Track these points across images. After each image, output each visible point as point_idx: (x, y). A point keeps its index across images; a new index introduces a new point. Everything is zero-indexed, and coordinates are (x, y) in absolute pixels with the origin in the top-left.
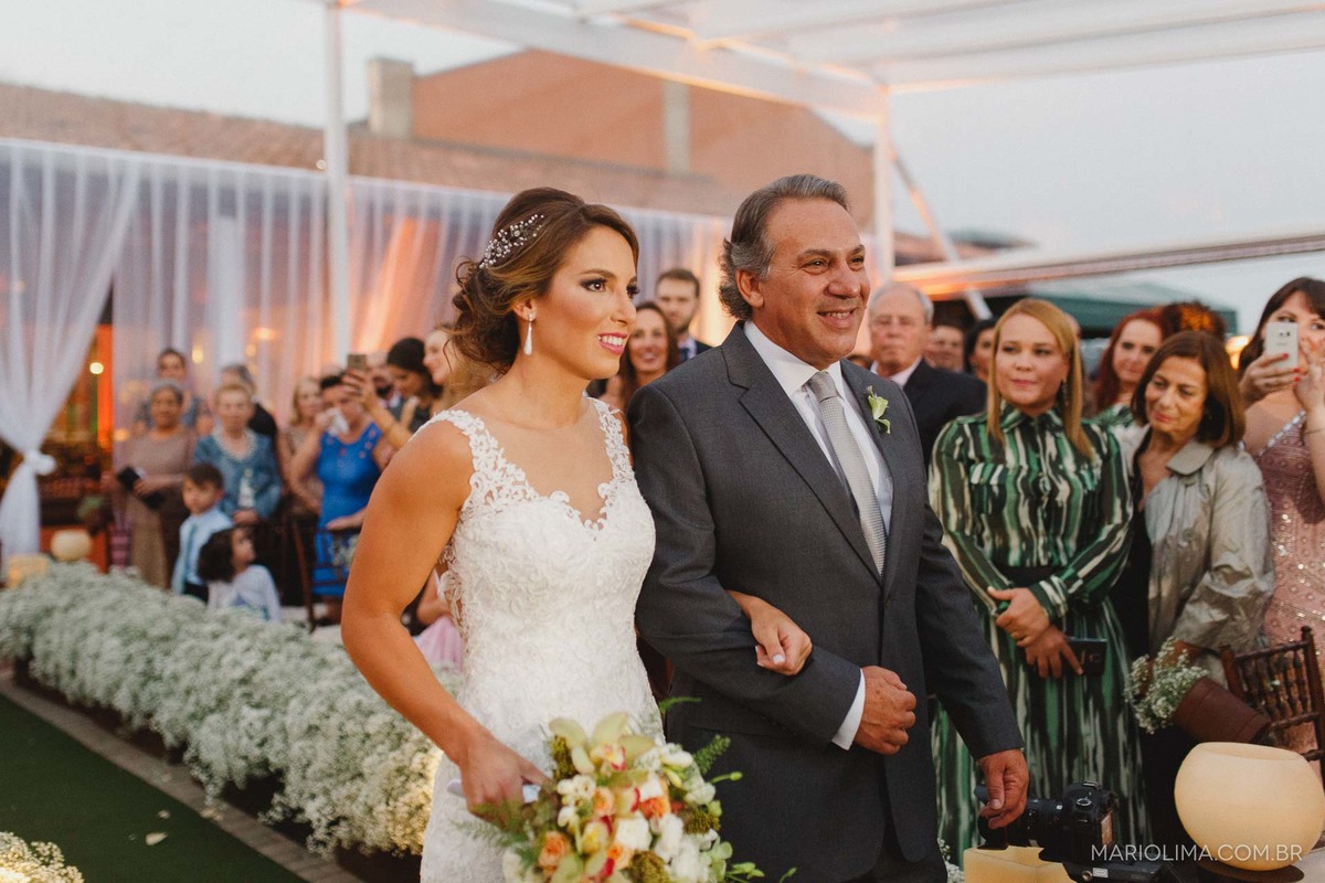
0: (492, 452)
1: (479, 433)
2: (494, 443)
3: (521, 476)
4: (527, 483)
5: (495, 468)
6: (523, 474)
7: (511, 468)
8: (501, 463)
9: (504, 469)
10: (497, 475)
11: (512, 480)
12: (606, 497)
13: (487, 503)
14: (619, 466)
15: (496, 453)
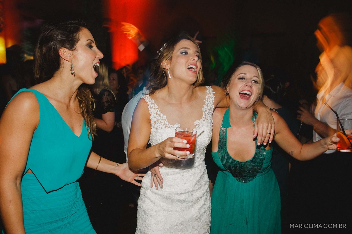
0: (156, 110)
1: (152, 103)
2: (157, 107)
3: (165, 117)
4: (166, 120)
5: (157, 114)
6: (166, 117)
7: (162, 115)
8: (159, 113)
9: (159, 115)
10: (157, 116)
11: (162, 118)
12: (197, 125)
13: (154, 125)
14: (205, 115)
15: (157, 110)
